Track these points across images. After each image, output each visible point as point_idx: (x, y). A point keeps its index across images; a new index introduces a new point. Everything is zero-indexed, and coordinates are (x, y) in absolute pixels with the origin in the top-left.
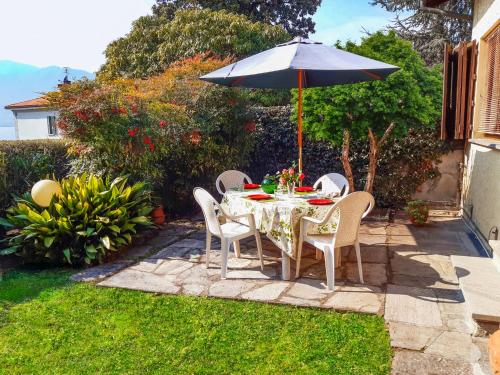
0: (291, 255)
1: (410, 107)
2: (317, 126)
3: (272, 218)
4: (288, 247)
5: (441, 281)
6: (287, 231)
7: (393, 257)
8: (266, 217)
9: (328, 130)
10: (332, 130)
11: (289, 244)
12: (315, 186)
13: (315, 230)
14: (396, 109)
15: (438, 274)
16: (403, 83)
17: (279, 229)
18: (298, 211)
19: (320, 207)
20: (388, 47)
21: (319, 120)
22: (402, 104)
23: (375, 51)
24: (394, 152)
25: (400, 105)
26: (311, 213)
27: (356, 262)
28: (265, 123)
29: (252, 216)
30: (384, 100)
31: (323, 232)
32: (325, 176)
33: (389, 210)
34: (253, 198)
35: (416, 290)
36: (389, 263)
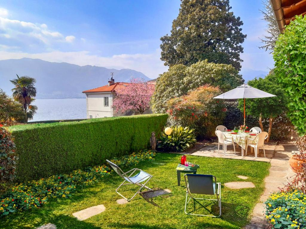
0: (244, 149)
1: (284, 103)
2: (248, 110)
3: (239, 139)
4: (243, 147)
5: (288, 157)
6: (243, 142)
7: (276, 153)
8: (237, 138)
9: (252, 111)
10: (253, 112)
11: (244, 146)
12: (250, 131)
13: (251, 142)
14: (278, 103)
15: (288, 156)
16: (281, 93)
17: (241, 142)
18: (247, 137)
19: (253, 136)
20: (275, 80)
21: (249, 108)
22: (280, 101)
23: (270, 81)
24: (280, 119)
25: (279, 102)
26: (250, 137)
27: (264, 154)
28: (228, 108)
29: (233, 138)
30: (273, 100)
31: (254, 143)
32: (253, 128)
33: (278, 141)
34: (232, 133)
35: (280, 159)
36: (274, 154)
